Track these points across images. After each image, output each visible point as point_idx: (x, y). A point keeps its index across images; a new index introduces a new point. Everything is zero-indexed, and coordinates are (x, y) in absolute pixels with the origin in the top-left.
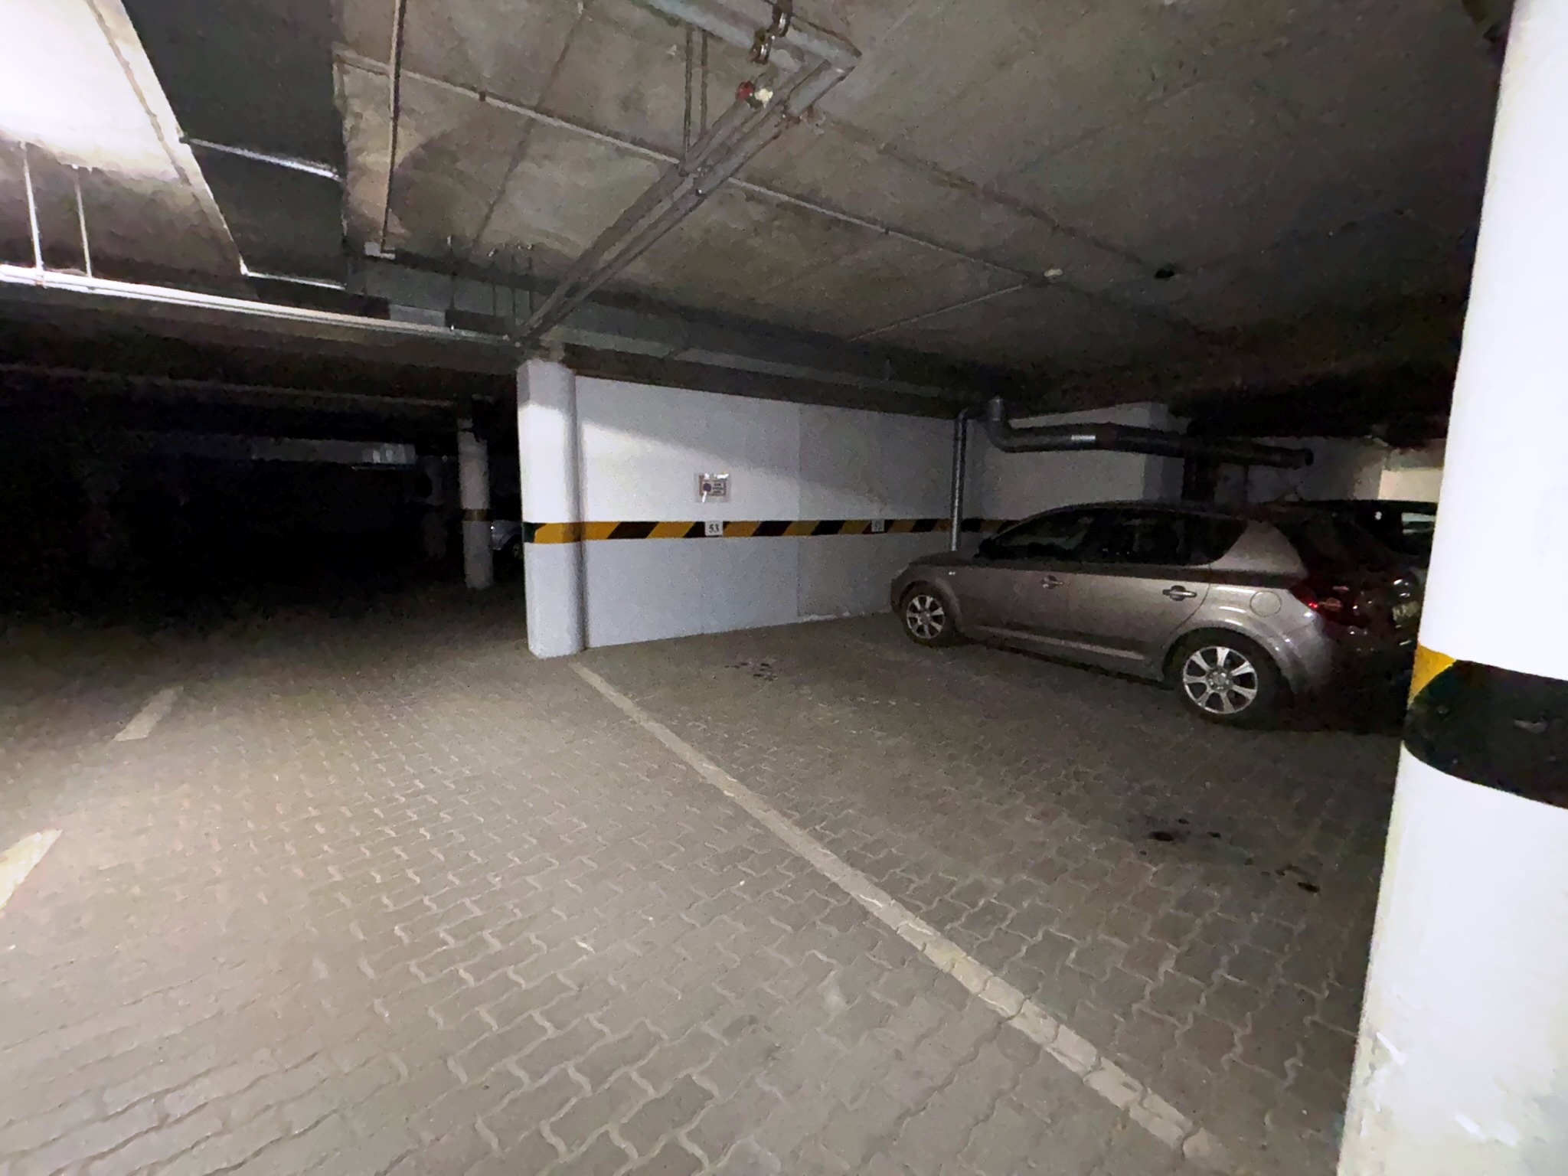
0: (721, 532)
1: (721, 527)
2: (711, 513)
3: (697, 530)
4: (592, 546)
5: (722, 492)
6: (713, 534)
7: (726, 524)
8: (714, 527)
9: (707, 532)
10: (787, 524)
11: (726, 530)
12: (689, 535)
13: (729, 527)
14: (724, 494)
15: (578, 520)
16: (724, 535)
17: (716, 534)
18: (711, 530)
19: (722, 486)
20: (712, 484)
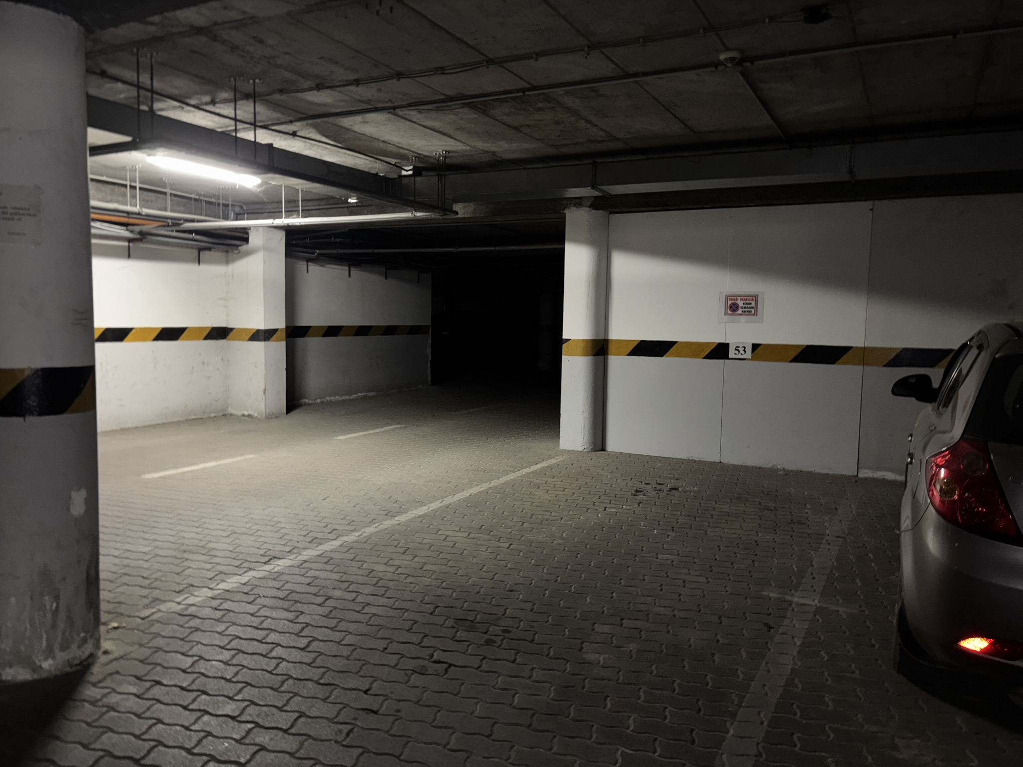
0: (749, 355)
1: (749, 349)
2: (739, 334)
3: (720, 351)
4: (617, 363)
5: (753, 311)
6: (739, 356)
7: (755, 347)
8: (741, 350)
9: (731, 355)
10: (847, 349)
11: (756, 352)
12: (708, 357)
13: (758, 350)
14: (756, 314)
15: (602, 337)
16: (753, 359)
17: (742, 357)
18: (737, 352)
19: (753, 305)
20: (740, 303)
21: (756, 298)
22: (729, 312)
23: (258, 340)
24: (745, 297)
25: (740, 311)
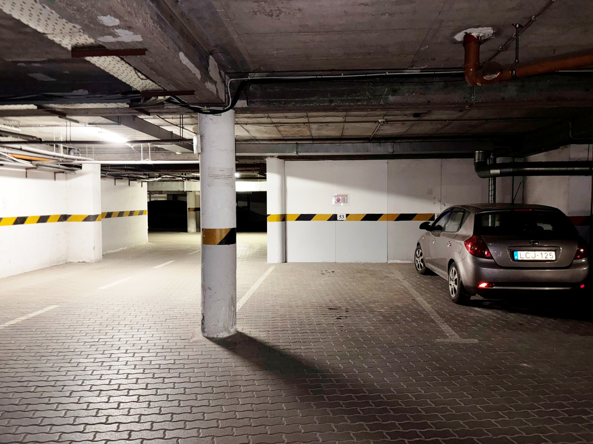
0: (345, 218)
1: (345, 216)
2: (341, 210)
3: (334, 218)
4: (290, 224)
5: (346, 201)
7: (347, 215)
8: (342, 217)
9: (338, 219)
10: (380, 215)
11: (347, 217)
12: (329, 220)
13: (349, 216)
14: (347, 202)
15: (284, 213)
16: (347, 220)
17: (342, 219)
18: (340, 218)
19: (346, 199)
20: (341, 198)
21: (347, 196)
22: (337, 202)
23: (89, 221)
24: (342, 196)
25: (341, 201)
